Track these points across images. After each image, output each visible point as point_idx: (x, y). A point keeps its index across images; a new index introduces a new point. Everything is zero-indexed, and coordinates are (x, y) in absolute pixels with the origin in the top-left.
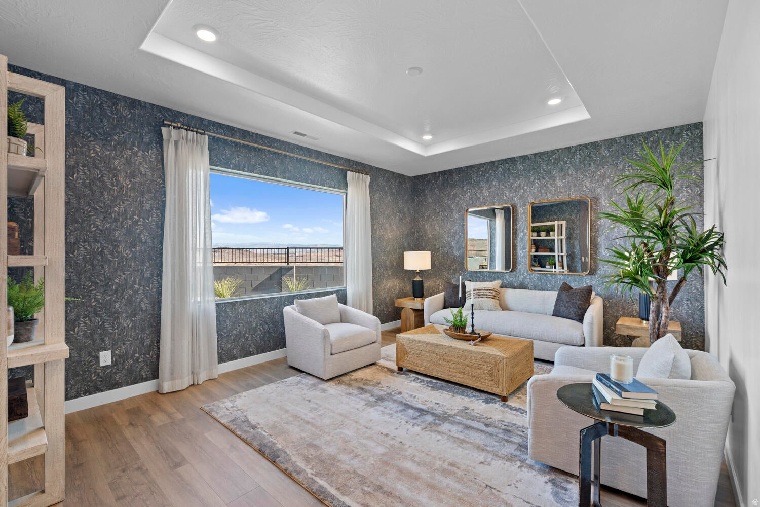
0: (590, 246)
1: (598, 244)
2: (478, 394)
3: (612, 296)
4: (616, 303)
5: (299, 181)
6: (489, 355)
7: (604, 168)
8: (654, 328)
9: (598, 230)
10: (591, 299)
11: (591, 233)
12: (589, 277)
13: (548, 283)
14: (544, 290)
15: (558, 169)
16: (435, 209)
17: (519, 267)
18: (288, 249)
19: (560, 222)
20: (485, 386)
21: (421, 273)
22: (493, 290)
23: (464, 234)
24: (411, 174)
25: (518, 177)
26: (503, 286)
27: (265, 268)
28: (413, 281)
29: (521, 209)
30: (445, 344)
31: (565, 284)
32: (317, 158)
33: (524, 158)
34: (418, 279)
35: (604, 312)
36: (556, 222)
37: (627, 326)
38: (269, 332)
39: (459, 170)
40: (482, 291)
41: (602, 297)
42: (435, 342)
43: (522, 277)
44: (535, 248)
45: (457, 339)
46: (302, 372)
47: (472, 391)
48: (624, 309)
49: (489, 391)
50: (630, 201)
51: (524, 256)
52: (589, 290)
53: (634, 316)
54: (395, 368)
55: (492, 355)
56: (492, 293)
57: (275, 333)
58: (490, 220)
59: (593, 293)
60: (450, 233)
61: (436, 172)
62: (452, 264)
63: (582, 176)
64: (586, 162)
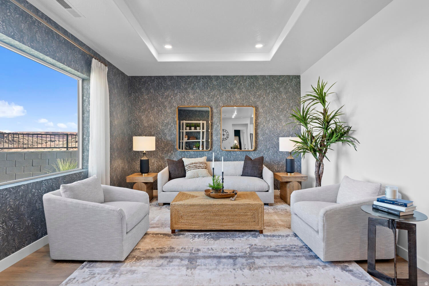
1: (257, 133)
2: (243, 234)
7: (260, 91)
9: (257, 125)
13: (232, 157)
14: (229, 161)
15: (237, 88)
16: (150, 104)
17: (214, 148)
20: (249, 227)
21: (149, 153)
23: (175, 125)
24: (129, 74)
25: (213, 89)
26: (208, 160)
28: (141, 160)
31: (247, 156)
33: (217, 77)
34: (145, 158)
39: (171, 78)
40: (198, 164)
47: (238, 233)
49: (252, 229)
51: (217, 140)
56: (204, 165)
60: (164, 123)
61: (151, 76)
62: (164, 146)
63: (249, 94)
64: (251, 86)
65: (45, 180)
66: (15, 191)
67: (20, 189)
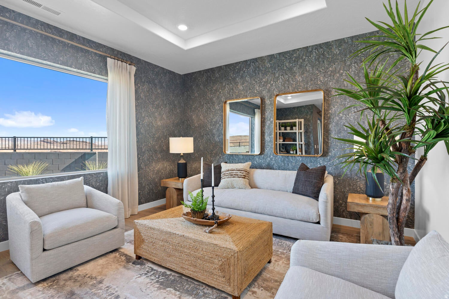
0: (324, 132)
1: (329, 130)
3: (341, 174)
4: (344, 180)
6: (220, 248)
7: (335, 64)
8: (394, 213)
9: (329, 118)
10: (325, 177)
11: (324, 120)
12: (322, 158)
13: (290, 164)
14: (286, 170)
15: (298, 66)
16: (200, 102)
17: (266, 151)
18: (92, 138)
19: (300, 120)
20: (216, 283)
21: (187, 156)
22: (243, 171)
23: (223, 123)
24: (181, 71)
25: (265, 74)
26: (252, 167)
28: (178, 163)
29: (268, 101)
30: (177, 233)
31: (303, 164)
33: (271, 57)
34: (182, 161)
35: (334, 188)
36: (297, 119)
37: (357, 203)
39: (220, 68)
40: (234, 171)
41: (332, 175)
42: (169, 230)
43: (269, 159)
44: (282, 139)
45: (196, 224)
48: (350, 185)
49: (220, 289)
50: (368, 76)
51: (270, 141)
52: (323, 169)
53: (359, 193)
54: (134, 255)
55: (224, 247)
56: (242, 173)
58: (251, 117)
59: (326, 172)
60: (212, 122)
61: (201, 71)
62: (213, 148)
63: (317, 72)
64: (320, 59)
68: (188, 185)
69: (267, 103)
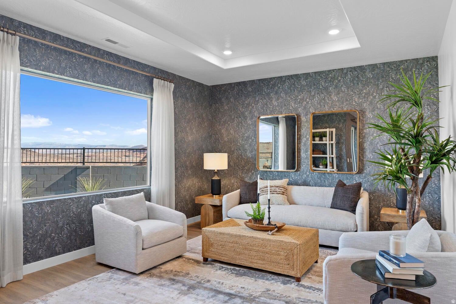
0: (359, 150)
1: (364, 149)
2: (276, 277)
3: (375, 190)
4: (378, 196)
5: (108, 85)
6: (286, 242)
7: (368, 87)
8: (410, 215)
9: (364, 137)
10: (361, 193)
11: (359, 139)
12: (358, 175)
13: (326, 181)
14: (323, 186)
15: (334, 86)
16: (230, 116)
17: (302, 167)
18: (84, 149)
19: (331, 130)
20: (282, 270)
22: (282, 187)
23: (256, 138)
24: (209, 83)
25: (301, 91)
26: (289, 184)
27: (59, 168)
28: (212, 180)
29: (304, 118)
30: (246, 235)
31: (340, 181)
32: (125, 64)
33: (307, 75)
34: (216, 178)
35: (369, 203)
36: (328, 129)
37: (388, 214)
38: (75, 231)
39: (252, 82)
40: (273, 188)
41: (368, 192)
42: (238, 234)
43: (305, 176)
45: (257, 230)
46: (112, 268)
47: (271, 275)
48: (384, 201)
49: (286, 274)
50: (392, 116)
51: (307, 158)
52: (359, 186)
53: (391, 207)
54: (201, 258)
55: (288, 242)
56: (281, 190)
57: (81, 232)
58: (274, 126)
59: (362, 189)
60: (244, 137)
61: (231, 83)
62: (245, 164)
63: (352, 93)
64: (355, 82)
65: (105, 194)
66: (77, 200)
67: (82, 199)
68: (227, 201)
69: (303, 120)
